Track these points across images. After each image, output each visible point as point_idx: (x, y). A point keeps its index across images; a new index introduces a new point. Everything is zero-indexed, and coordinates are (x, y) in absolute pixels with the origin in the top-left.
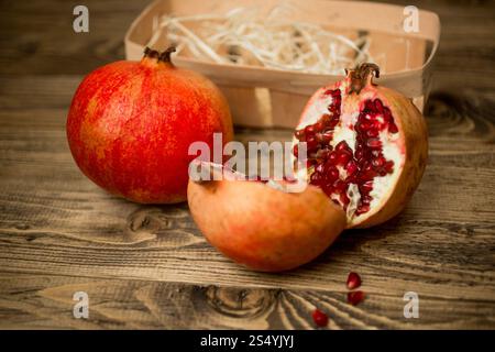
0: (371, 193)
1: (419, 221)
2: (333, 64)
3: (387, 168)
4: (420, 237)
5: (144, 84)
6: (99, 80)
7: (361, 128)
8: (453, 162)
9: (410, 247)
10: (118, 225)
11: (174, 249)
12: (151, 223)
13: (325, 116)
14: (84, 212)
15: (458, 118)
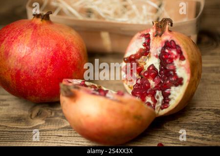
0: (170, 97)
1: (197, 108)
2: (145, 17)
3: (179, 82)
4: (198, 118)
5: (32, 34)
6: (6, 32)
7: (163, 58)
8: (214, 71)
9: (192, 124)
10: (23, 115)
11: (55, 130)
12: (42, 114)
13: (141, 49)
14: (4, 107)
15: (215, 44)
